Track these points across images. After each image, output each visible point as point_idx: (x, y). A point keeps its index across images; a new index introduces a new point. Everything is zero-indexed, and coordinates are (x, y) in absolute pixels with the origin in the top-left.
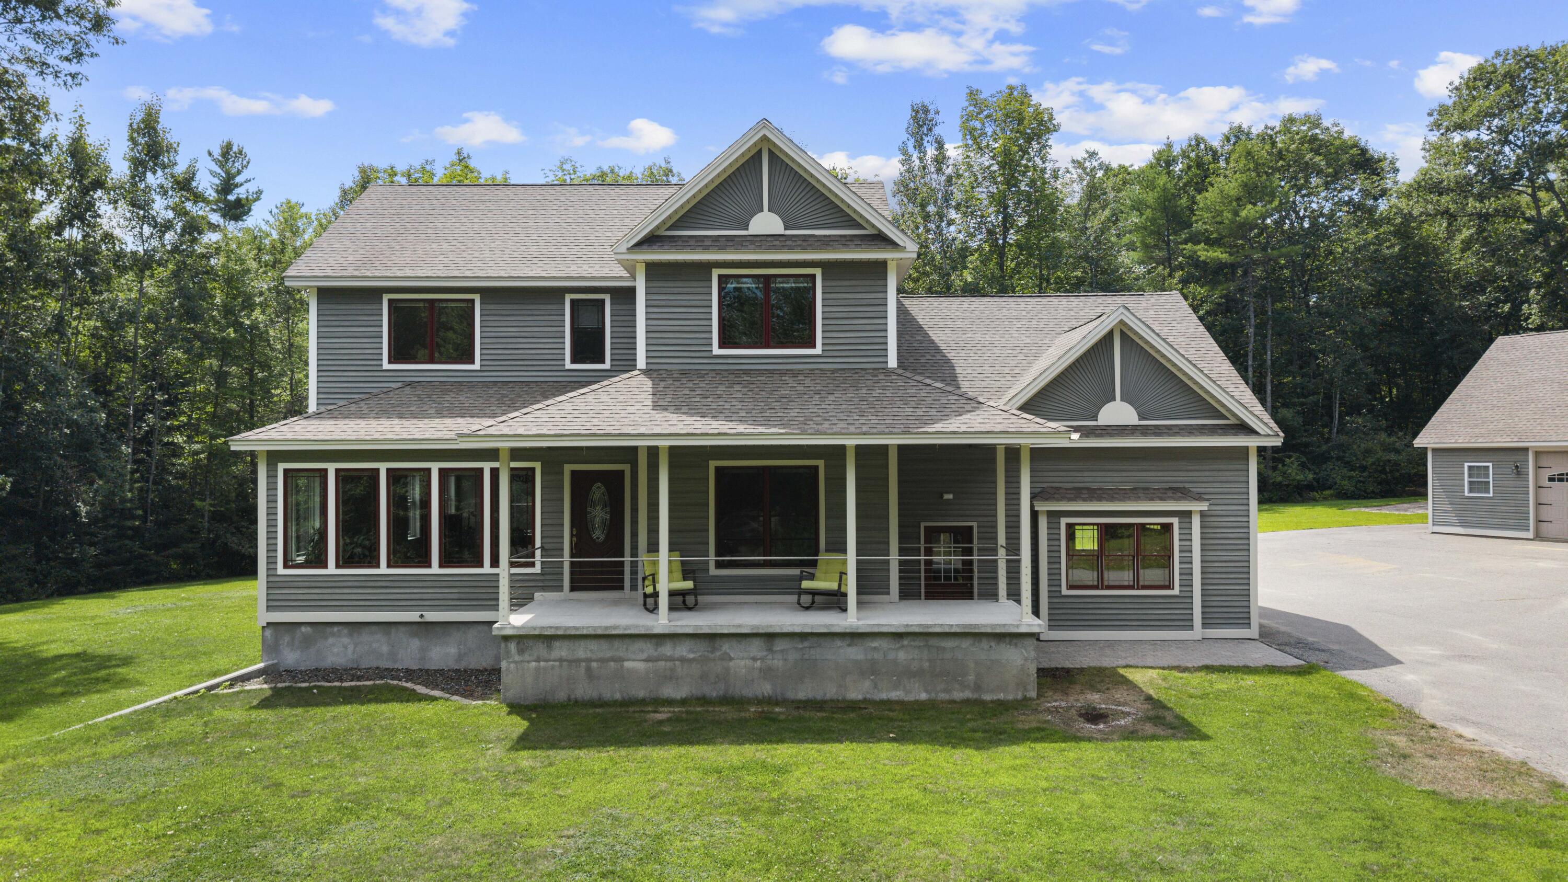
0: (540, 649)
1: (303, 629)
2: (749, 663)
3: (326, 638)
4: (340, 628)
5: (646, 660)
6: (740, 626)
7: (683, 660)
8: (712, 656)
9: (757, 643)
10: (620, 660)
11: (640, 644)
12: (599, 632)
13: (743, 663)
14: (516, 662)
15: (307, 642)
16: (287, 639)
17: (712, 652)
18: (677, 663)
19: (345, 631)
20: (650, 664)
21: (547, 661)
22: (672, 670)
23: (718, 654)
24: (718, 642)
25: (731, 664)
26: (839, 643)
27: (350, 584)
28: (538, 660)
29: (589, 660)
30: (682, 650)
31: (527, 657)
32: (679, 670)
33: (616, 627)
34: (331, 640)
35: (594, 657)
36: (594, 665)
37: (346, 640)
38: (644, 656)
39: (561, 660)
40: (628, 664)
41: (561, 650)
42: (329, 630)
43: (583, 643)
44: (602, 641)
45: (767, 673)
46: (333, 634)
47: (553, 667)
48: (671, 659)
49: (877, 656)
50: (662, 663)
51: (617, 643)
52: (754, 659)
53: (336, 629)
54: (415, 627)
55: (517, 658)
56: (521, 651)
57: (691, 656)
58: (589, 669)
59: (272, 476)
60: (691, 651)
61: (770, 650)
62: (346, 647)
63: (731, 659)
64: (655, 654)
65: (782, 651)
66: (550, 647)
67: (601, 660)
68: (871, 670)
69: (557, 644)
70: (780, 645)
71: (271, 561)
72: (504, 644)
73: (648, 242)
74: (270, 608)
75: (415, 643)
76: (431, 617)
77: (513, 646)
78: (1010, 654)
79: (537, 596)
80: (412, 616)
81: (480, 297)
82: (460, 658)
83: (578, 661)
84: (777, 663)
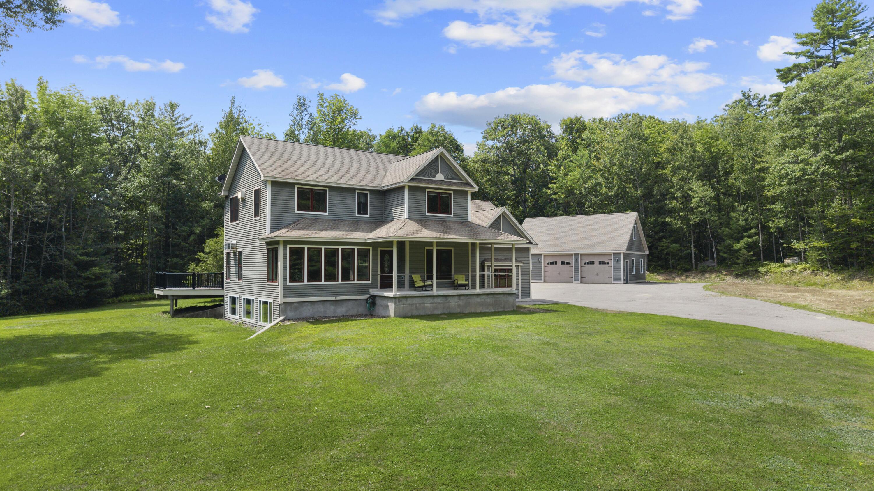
0: (404, 301)
1: (295, 304)
2: (454, 303)
6: (454, 293)
7: (439, 303)
9: (456, 298)
10: (424, 303)
11: (429, 299)
12: (421, 296)
13: (453, 303)
15: (296, 309)
16: (289, 308)
17: (446, 300)
19: (309, 304)
20: (431, 305)
21: (406, 304)
23: (448, 301)
24: (448, 297)
25: (451, 304)
26: (475, 297)
27: (311, 288)
28: (403, 304)
29: (416, 304)
30: (439, 300)
31: (400, 303)
32: (438, 306)
33: (424, 294)
34: (304, 308)
36: (418, 304)
37: (309, 307)
38: (430, 302)
39: (409, 304)
40: (426, 305)
41: (409, 301)
42: (304, 304)
43: (415, 299)
44: (419, 299)
45: (459, 306)
46: (305, 306)
47: (407, 306)
48: (436, 303)
49: (483, 300)
50: (434, 304)
51: (424, 299)
52: (455, 301)
53: (306, 304)
54: (332, 302)
55: (398, 304)
56: (399, 302)
57: (441, 302)
58: (416, 307)
59: (285, 250)
60: (442, 300)
61: (459, 299)
62: (309, 310)
64: (433, 302)
66: (406, 300)
67: (420, 304)
68: (482, 304)
69: (408, 299)
70: (462, 298)
71: (285, 280)
72: (394, 300)
73: (413, 180)
74: (284, 297)
75: (332, 307)
76: (339, 298)
77: (397, 300)
78: (511, 299)
79: (371, 290)
80: (333, 298)
81: (327, 189)
82: (346, 312)
83: (413, 304)
84: (461, 303)
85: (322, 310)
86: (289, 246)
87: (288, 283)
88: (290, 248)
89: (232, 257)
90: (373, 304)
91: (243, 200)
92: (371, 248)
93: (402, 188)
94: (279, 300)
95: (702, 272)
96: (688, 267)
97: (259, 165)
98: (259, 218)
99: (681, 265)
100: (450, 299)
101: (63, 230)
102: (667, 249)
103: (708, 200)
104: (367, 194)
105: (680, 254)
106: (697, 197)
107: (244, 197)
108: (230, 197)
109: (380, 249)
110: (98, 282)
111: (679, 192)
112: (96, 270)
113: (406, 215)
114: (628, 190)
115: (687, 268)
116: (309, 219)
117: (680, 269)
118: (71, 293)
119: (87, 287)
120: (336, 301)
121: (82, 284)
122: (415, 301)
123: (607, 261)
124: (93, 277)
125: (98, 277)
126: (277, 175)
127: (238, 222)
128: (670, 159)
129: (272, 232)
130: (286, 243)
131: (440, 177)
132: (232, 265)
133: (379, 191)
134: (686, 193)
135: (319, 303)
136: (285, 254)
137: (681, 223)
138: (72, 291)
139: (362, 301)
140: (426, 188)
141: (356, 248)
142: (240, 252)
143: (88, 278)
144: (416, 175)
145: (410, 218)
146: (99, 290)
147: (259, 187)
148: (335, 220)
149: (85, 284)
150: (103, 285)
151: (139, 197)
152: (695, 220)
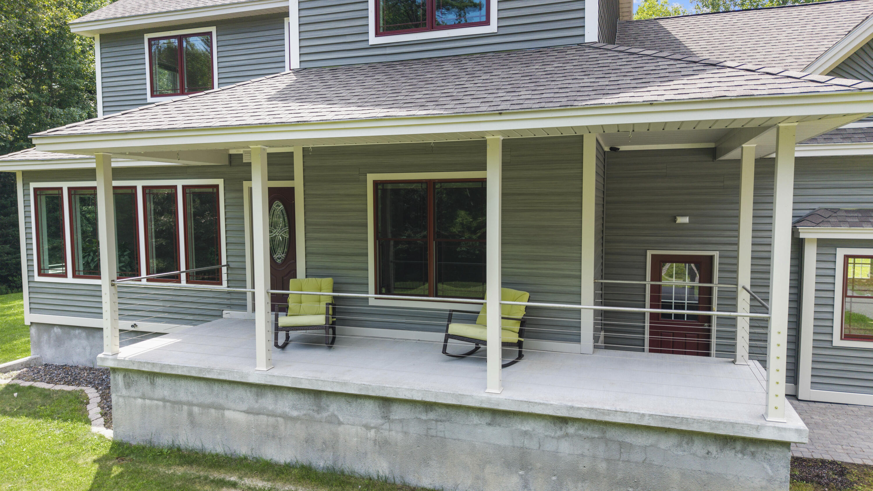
0: (144, 385)
1: (56, 330)
2: (361, 431)
4: (80, 331)
5: (247, 412)
6: (345, 384)
7: (287, 417)
8: (318, 416)
9: (370, 406)
10: (219, 407)
11: (240, 392)
12: (194, 374)
13: (353, 430)
14: (124, 397)
16: (45, 337)
17: (318, 412)
18: (280, 420)
20: (251, 417)
21: (151, 399)
22: (275, 427)
23: (325, 414)
24: (324, 401)
25: (341, 429)
27: (83, 292)
28: (143, 397)
29: (190, 404)
31: (132, 392)
32: (282, 428)
33: (210, 370)
35: (195, 401)
36: (196, 409)
38: (245, 407)
39: (164, 400)
40: (228, 414)
41: (164, 390)
44: (202, 384)
45: (383, 447)
46: (76, 336)
47: (157, 407)
50: (263, 418)
51: (216, 387)
52: (367, 427)
53: (77, 332)
55: (124, 392)
56: (128, 386)
57: (295, 413)
58: (190, 414)
61: (386, 417)
62: (84, 349)
63: (340, 423)
64: (256, 406)
65: (401, 421)
66: (153, 384)
67: (204, 406)
68: (519, 461)
69: (159, 381)
70: (398, 413)
71: (30, 269)
74: (32, 310)
76: (144, 326)
77: (120, 379)
80: (127, 325)
81: (213, 30)
83: (180, 403)
87: (37, 278)
88: (35, 189)
92: (219, 182)
113: (295, 59)
122: (185, 393)
130: (27, 178)
136: (27, 205)
141: (179, 184)
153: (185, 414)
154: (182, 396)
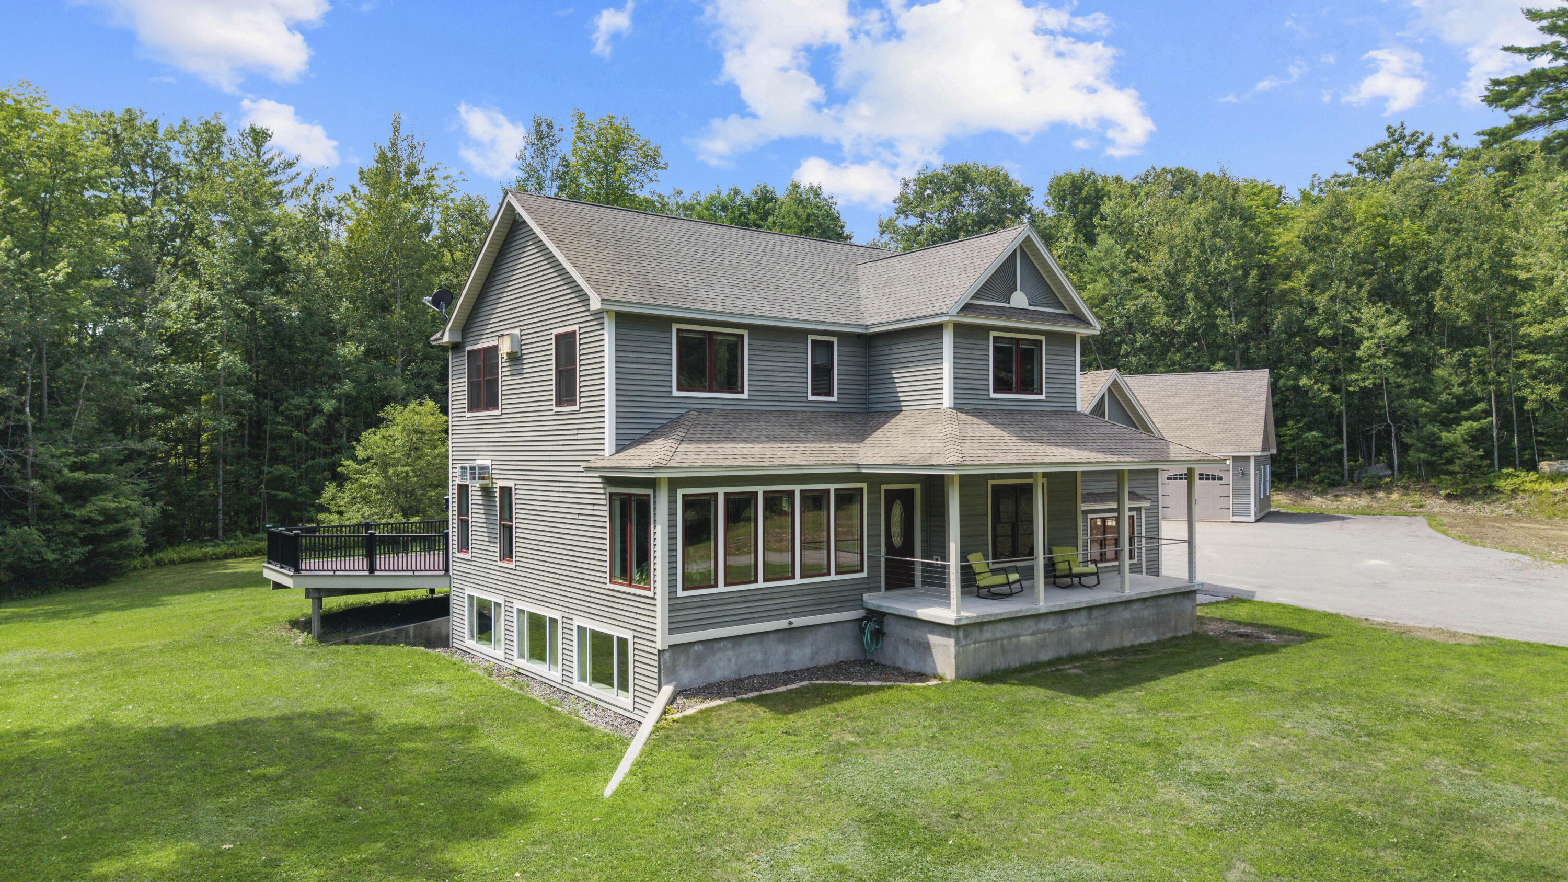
0: (976, 634)
1: (696, 648)
2: (1080, 628)
3: (714, 654)
4: (726, 642)
5: (1031, 635)
6: (1081, 602)
7: (1050, 631)
8: (1063, 626)
9: (1084, 613)
10: (1018, 636)
11: (1028, 623)
12: (1013, 616)
13: (1077, 629)
14: (963, 646)
15: (700, 660)
16: (682, 659)
17: (1063, 624)
18: (1047, 634)
19: (729, 645)
20: (1033, 637)
21: (980, 642)
22: (1044, 639)
23: (1066, 624)
24: (1067, 616)
25: (1072, 630)
26: (1120, 608)
27: (734, 600)
28: (975, 643)
29: (1002, 639)
30: (1048, 625)
31: (969, 641)
32: (1047, 639)
33: (1021, 611)
34: (718, 655)
35: (1005, 636)
36: (1005, 641)
37: (729, 653)
38: (1030, 631)
39: (987, 641)
40: (1022, 639)
41: (988, 634)
42: (716, 645)
43: (999, 626)
44: (1009, 623)
45: (1089, 634)
46: (720, 649)
47: (983, 647)
48: (1043, 632)
49: (1135, 615)
50: (1039, 635)
51: (1017, 623)
52: (1083, 626)
53: (722, 644)
54: (781, 634)
55: (964, 642)
56: (966, 637)
57: (1054, 628)
58: (1002, 645)
59: (672, 502)
60: (1054, 624)
61: (1090, 618)
62: (729, 660)
63: (1074, 627)
64: (1036, 629)
65: (1095, 617)
66: (981, 631)
67: (1009, 638)
68: (1133, 625)
69: (985, 628)
70: (1095, 613)
71: (672, 585)
72: (953, 633)
73: (967, 308)
74: (671, 631)
75: (781, 648)
76: (798, 622)
77: (961, 633)
78: (1187, 604)
79: (866, 596)
80: (782, 624)
81: (745, 333)
82: (814, 655)
83: (996, 640)
84: (1093, 627)
85: (759, 657)
86: (681, 492)
87: (681, 593)
88: (684, 496)
89: (476, 498)
90: (879, 634)
91: (515, 358)
92: (864, 485)
93: (937, 329)
94: (658, 639)
95: (1370, 488)
96: (1337, 478)
97: (580, 271)
98: (576, 408)
99: (1323, 474)
100: (1070, 619)
101: (27, 410)
102: (1292, 441)
103: (1393, 344)
104: (832, 343)
105: (1322, 452)
106: (1373, 338)
107: (516, 349)
108: (468, 348)
109: (884, 487)
110: (111, 528)
111: (1325, 326)
112: (107, 502)
113: (947, 400)
114: (1218, 321)
115: (1334, 480)
116: (708, 412)
117: (1320, 482)
118: (50, 556)
119: (85, 541)
120: (790, 632)
121: (75, 535)
122: (1000, 631)
123: (1218, 473)
124: (101, 519)
125: (110, 517)
126: (630, 297)
127: (498, 412)
128: (1306, 257)
129: (620, 449)
130: (674, 484)
131: (1019, 300)
132: (477, 516)
133: (859, 336)
134: (1344, 327)
135: (751, 639)
136: (672, 513)
137: (1329, 390)
138: (53, 552)
139: (846, 625)
140: (987, 329)
141: (832, 487)
142: (506, 492)
143: (88, 521)
144: (973, 298)
145: (958, 408)
146: (115, 545)
147: (576, 327)
148: (764, 412)
149: (82, 535)
150: (124, 533)
151: (197, 333)
152: (1362, 385)
153: (999, 647)
154: (999, 634)
